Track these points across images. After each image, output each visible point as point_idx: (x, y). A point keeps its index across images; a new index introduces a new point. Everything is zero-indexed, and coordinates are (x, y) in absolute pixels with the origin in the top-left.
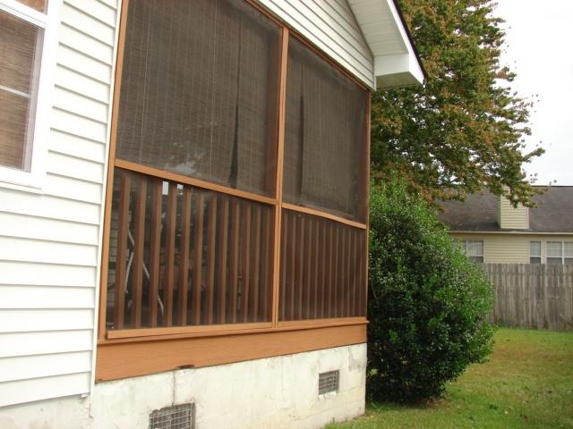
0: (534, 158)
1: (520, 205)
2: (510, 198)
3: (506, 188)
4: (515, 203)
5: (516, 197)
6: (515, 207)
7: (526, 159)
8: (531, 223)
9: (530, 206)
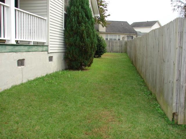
0: (108, 16)
1: (104, 27)
2: (102, 25)
3: (101, 23)
4: (103, 26)
5: (103, 25)
6: (103, 27)
7: (106, 17)
8: (106, 30)
9: (106, 27)
